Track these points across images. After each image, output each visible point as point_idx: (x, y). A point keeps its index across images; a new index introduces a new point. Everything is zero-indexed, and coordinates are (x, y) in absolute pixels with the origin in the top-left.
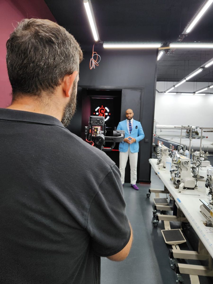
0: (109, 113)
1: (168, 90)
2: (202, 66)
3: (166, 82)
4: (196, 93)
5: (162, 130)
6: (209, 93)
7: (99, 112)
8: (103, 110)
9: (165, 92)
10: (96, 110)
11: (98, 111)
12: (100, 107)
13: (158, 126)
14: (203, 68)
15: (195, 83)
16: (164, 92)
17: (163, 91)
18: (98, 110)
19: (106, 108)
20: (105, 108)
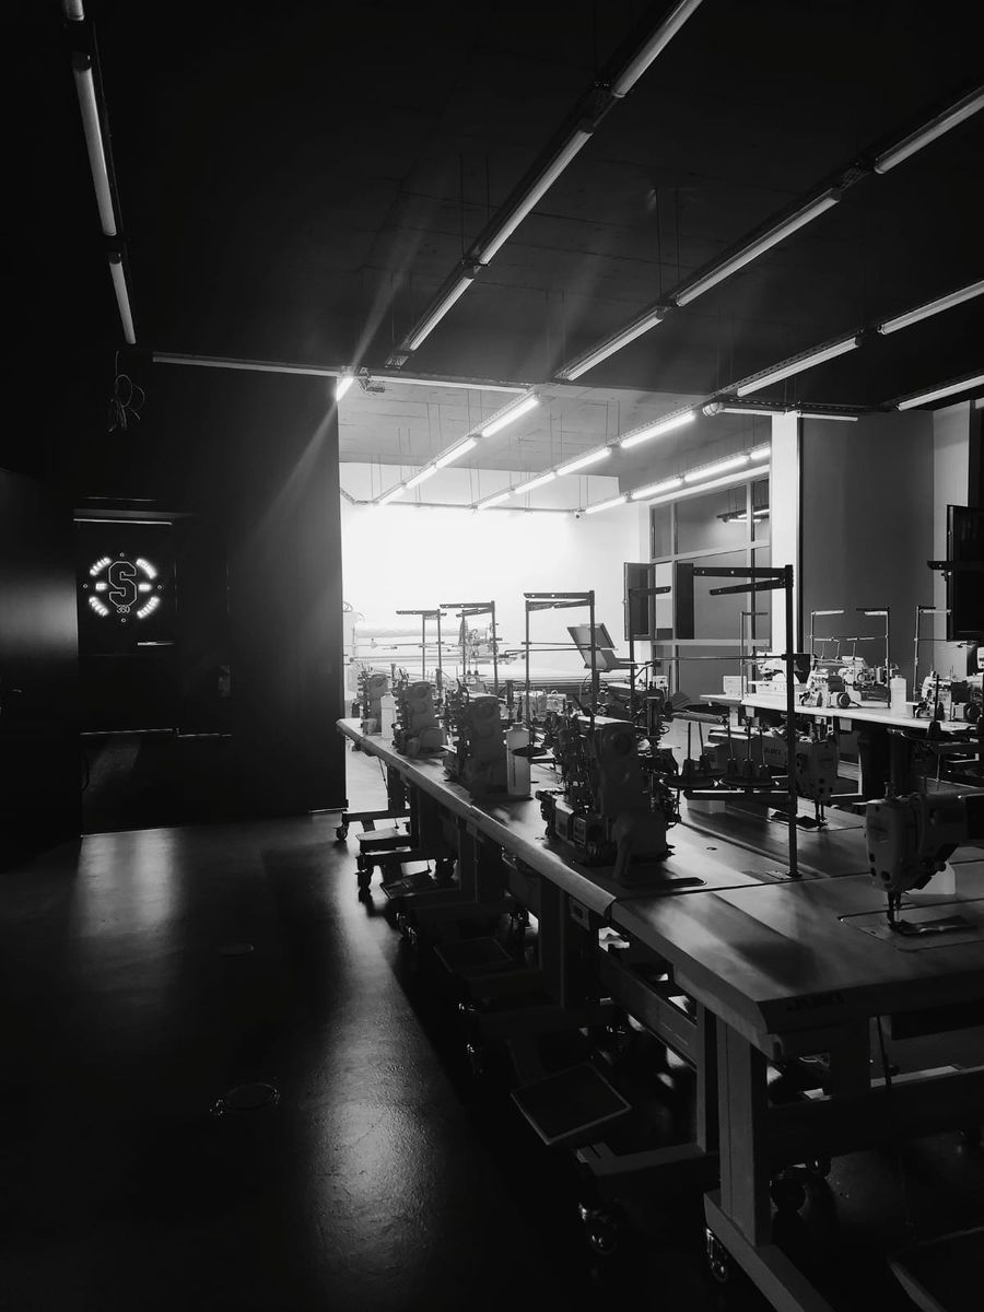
0: (154, 582)
1: (383, 495)
2: (473, 432)
3: (376, 466)
4: (480, 507)
5: (377, 640)
6: (522, 509)
7: (107, 582)
8: (130, 570)
9: (375, 502)
10: (94, 571)
11: (102, 576)
12: (114, 557)
13: (359, 626)
14: (478, 436)
15: (474, 472)
16: (373, 502)
17: (370, 499)
18: (105, 570)
19: (141, 563)
20: (134, 562)
